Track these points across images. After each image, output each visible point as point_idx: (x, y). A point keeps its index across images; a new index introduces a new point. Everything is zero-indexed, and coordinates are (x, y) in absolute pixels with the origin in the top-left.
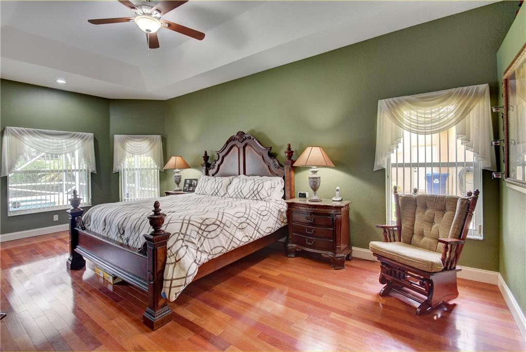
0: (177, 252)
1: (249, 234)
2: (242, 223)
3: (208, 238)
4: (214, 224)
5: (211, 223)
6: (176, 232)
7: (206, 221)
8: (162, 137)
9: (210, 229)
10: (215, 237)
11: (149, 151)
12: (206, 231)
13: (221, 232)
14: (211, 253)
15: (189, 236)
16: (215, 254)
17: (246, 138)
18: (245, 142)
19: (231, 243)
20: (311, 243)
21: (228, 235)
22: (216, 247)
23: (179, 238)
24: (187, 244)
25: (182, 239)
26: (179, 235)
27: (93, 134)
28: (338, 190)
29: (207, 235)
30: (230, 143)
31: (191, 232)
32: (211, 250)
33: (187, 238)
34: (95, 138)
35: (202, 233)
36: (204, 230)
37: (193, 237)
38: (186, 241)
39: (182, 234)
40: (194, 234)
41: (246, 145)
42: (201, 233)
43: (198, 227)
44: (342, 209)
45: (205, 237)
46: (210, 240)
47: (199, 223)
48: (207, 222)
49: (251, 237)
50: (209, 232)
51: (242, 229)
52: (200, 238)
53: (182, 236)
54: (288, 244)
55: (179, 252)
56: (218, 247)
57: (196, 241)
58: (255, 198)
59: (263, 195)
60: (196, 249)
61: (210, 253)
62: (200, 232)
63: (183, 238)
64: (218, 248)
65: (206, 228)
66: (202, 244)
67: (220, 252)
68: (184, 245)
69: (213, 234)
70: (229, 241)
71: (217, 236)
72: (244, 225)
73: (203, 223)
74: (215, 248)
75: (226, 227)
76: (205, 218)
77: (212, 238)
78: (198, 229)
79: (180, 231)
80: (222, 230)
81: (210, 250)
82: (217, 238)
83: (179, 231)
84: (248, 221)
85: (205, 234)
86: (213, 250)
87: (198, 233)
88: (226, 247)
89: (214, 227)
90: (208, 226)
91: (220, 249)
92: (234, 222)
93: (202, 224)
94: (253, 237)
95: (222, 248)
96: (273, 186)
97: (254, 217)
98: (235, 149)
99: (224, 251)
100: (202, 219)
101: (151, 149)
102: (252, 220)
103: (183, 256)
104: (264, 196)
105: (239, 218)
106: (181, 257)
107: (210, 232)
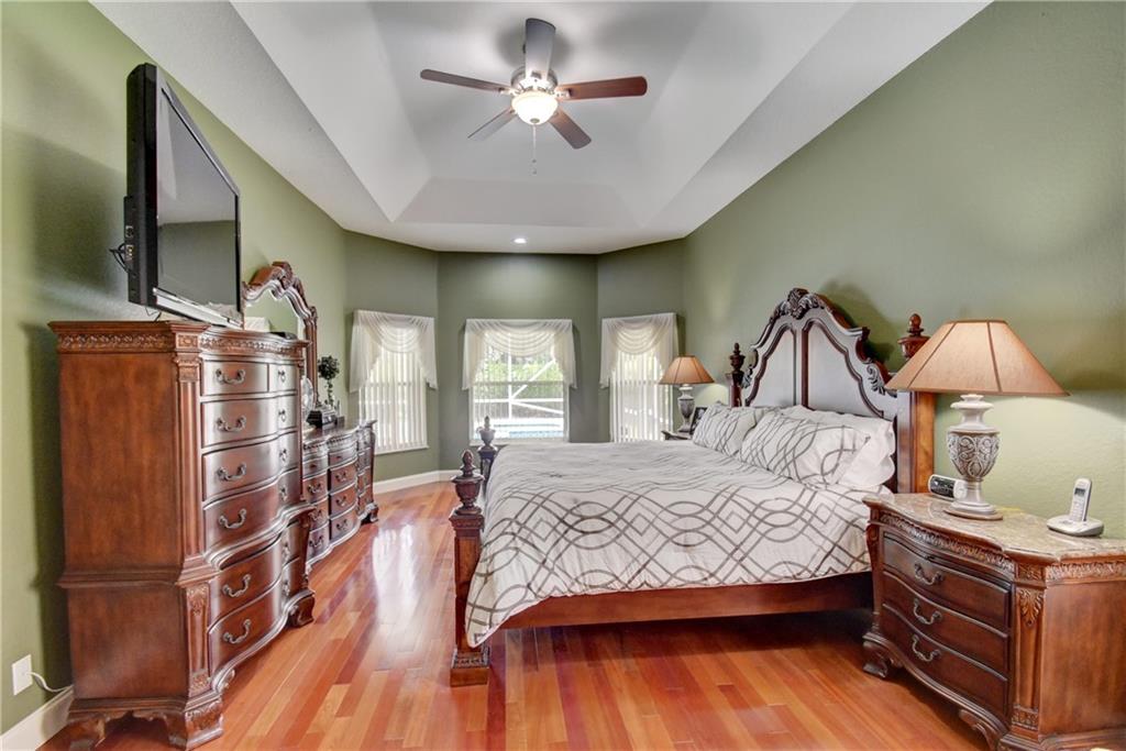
0: (494, 555)
1: (705, 564)
2: (686, 531)
3: (577, 546)
4: (600, 517)
5: (594, 514)
6: (506, 516)
7: (582, 507)
8: (677, 316)
9: (586, 526)
10: (596, 548)
11: (652, 346)
12: (576, 530)
13: (614, 540)
14: (581, 580)
15: (532, 531)
16: (591, 587)
17: (808, 308)
18: (808, 316)
19: (639, 572)
20: (928, 656)
21: (635, 551)
22: (596, 571)
23: (509, 530)
24: (519, 546)
25: (513, 534)
26: (510, 524)
27: (570, 321)
28: (1079, 491)
29: (577, 538)
30: (777, 321)
31: (538, 523)
32: (583, 574)
33: (524, 533)
34: (574, 328)
35: (566, 532)
36: (571, 527)
37: (537, 535)
38: (521, 538)
39: (518, 523)
40: (543, 530)
41: (810, 324)
42: (562, 532)
43: (558, 517)
44: (1049, 571)
45: (571, 543)
46: (583, 552)
47: (563, 508)
48: (584, 511)
49: (712, 575)
50: (582, 532)
51: (686, 546)
52: (558, 541)
53: (515, 528)
54: (865, 634)
55: (496, 558)
56: (601, 571)
57: (544, 547)
58: (786, 473)
59: (805, 467)
60: (541, 561)
61: (576, 580)
62: (562, 528)
63: (516, 531)
64: (603, 575)
65: (577, 522)
66: (560, 555)
67: (605, 586)
68: (512, 545)
69: (592, 540)
70: (636, 568)
71: (602, 546)
72: (693, 538)
73: (574, 511)
74: (591, 572)
75: (634, 533)
76: (582, 500)
77: (588, 549)
78: (557, 521)
79: (516, 517)
80: (618, 537)
81: (579, 573)
82: (601, 550)
83: (513, 517)
84: (709, 530)
85: (572, 535)
86: (586, 576)
87: (554, 528)
88: (625, 578)
89: (600, 525)
90: (583, 518)
91: (604, 579)
92: (659, 524)
93: (570, 512)
94: (720, 575)
95: (612, 578)
96: (849, 445)
97: (735, 522)
98: (788, 335)
99: (617, 586)
100: (575, 501)
101: (655, 343)
102: (725, 529)
103: (502, 568)
104: (808, 470)
105: (681, 516)
106: (496, 567)
107: (584, 533)
